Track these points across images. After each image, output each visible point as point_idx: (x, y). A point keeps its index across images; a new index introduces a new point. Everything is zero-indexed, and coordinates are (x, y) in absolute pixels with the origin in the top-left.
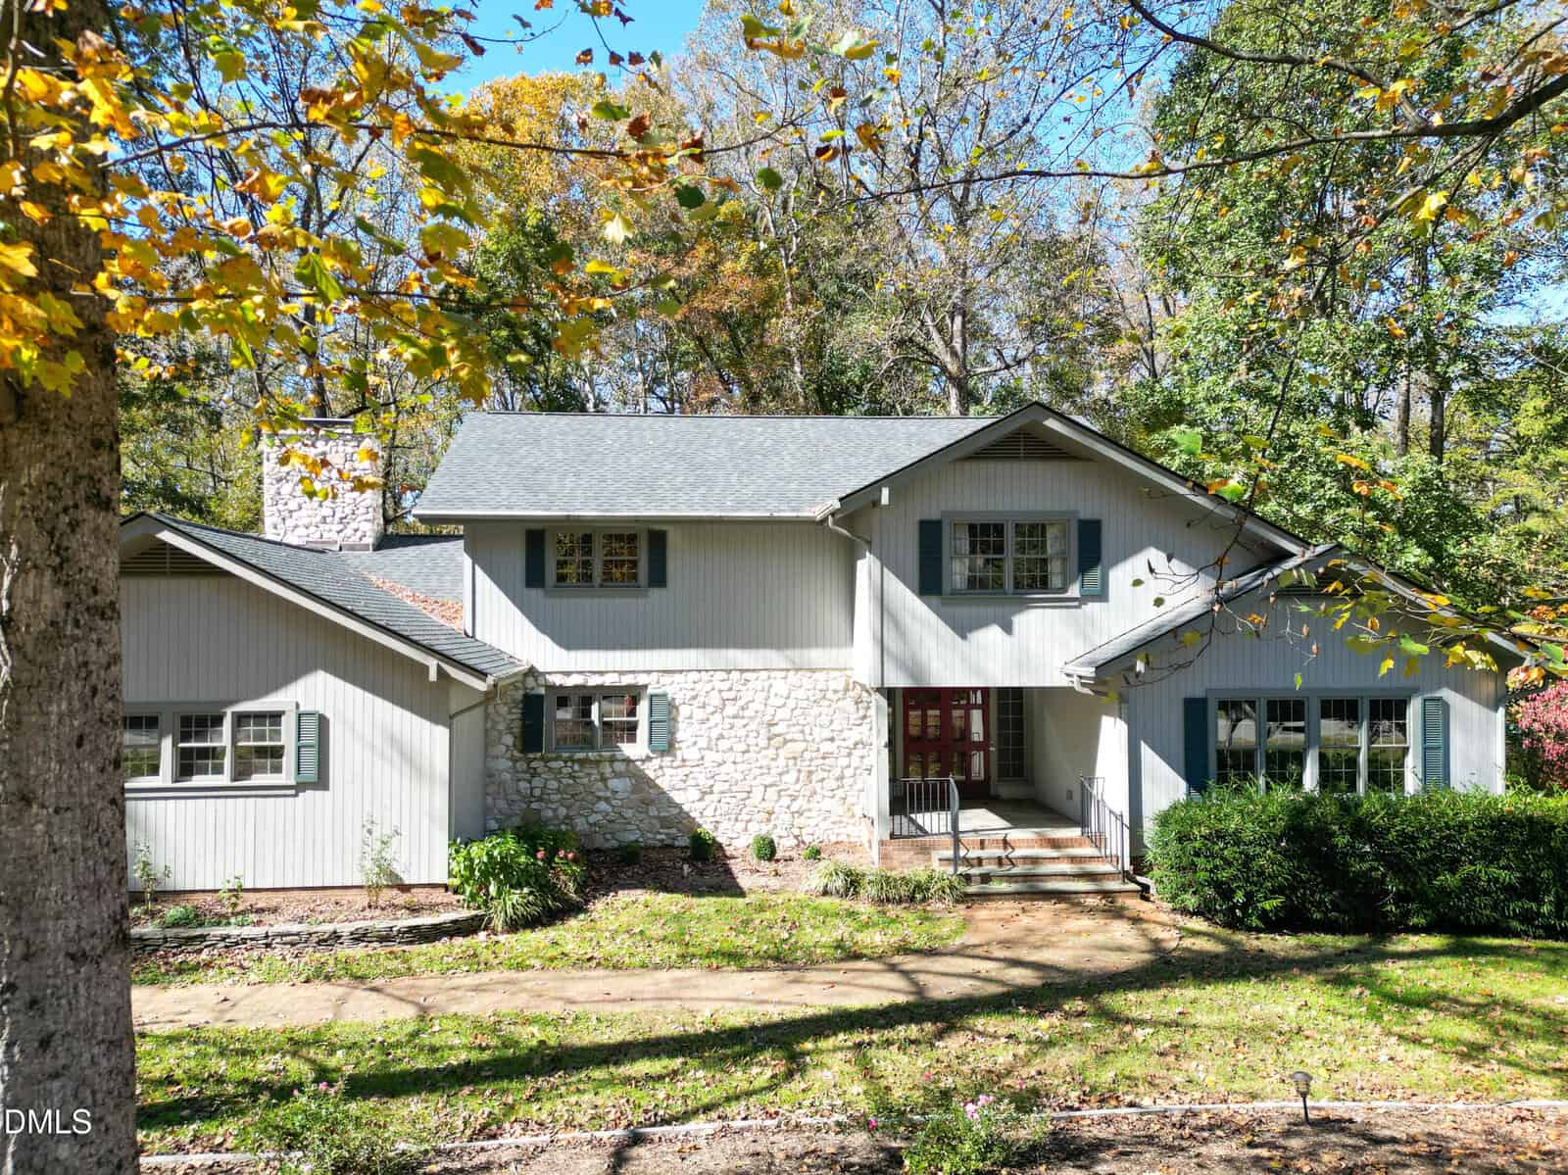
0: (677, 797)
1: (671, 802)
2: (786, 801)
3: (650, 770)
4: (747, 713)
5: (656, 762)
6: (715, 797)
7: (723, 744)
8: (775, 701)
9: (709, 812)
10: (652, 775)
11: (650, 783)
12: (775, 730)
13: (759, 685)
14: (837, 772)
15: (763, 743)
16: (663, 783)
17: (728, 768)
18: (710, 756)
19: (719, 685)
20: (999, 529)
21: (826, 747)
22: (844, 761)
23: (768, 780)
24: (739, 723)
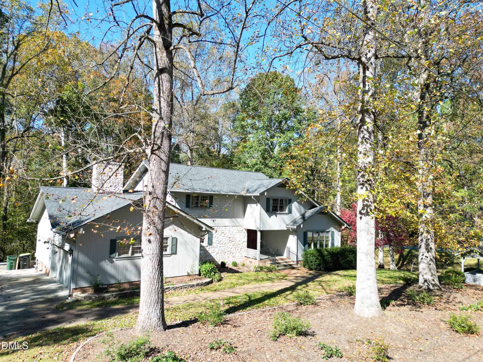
0: (212, 254)
1: (211, 256)
2: (231, 254)
3: (207, 249)
4: (225, 236)
5: (209, 247)
6: (219, 254)
7: (221, 243)
8: (231, 233)
9: (218, 258)
10: (208, 250)
11: (207, 251)
12: (230, 239)
13: (228, 229)
14: (240, 248)
15: (228, 242)
16: (210, 252)
17: (222, 248)
18: (219, 245)
19: (221, 230)
20: (277, 200)
21: (239, 242)
22: (242, 245)
23: (228, 250)
24: (224, 238)
